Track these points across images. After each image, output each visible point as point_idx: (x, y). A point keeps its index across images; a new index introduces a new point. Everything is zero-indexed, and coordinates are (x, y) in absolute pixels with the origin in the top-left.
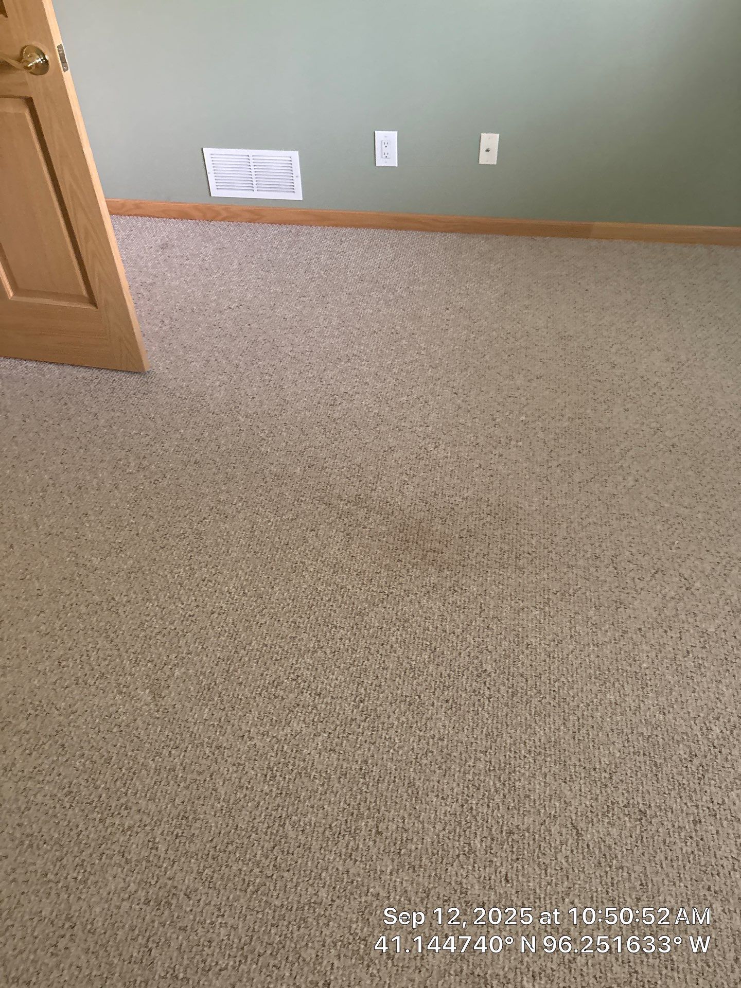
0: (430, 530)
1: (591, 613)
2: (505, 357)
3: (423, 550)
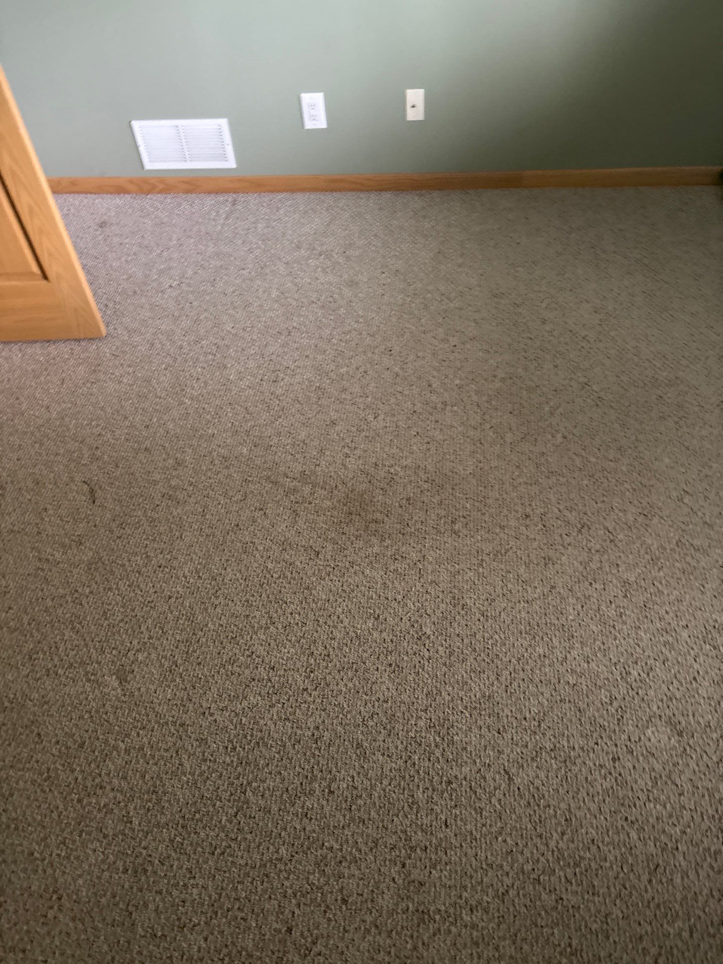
0: (371, 501)
1: (522, 570)
2: (441, 320)
3: (366, 522)
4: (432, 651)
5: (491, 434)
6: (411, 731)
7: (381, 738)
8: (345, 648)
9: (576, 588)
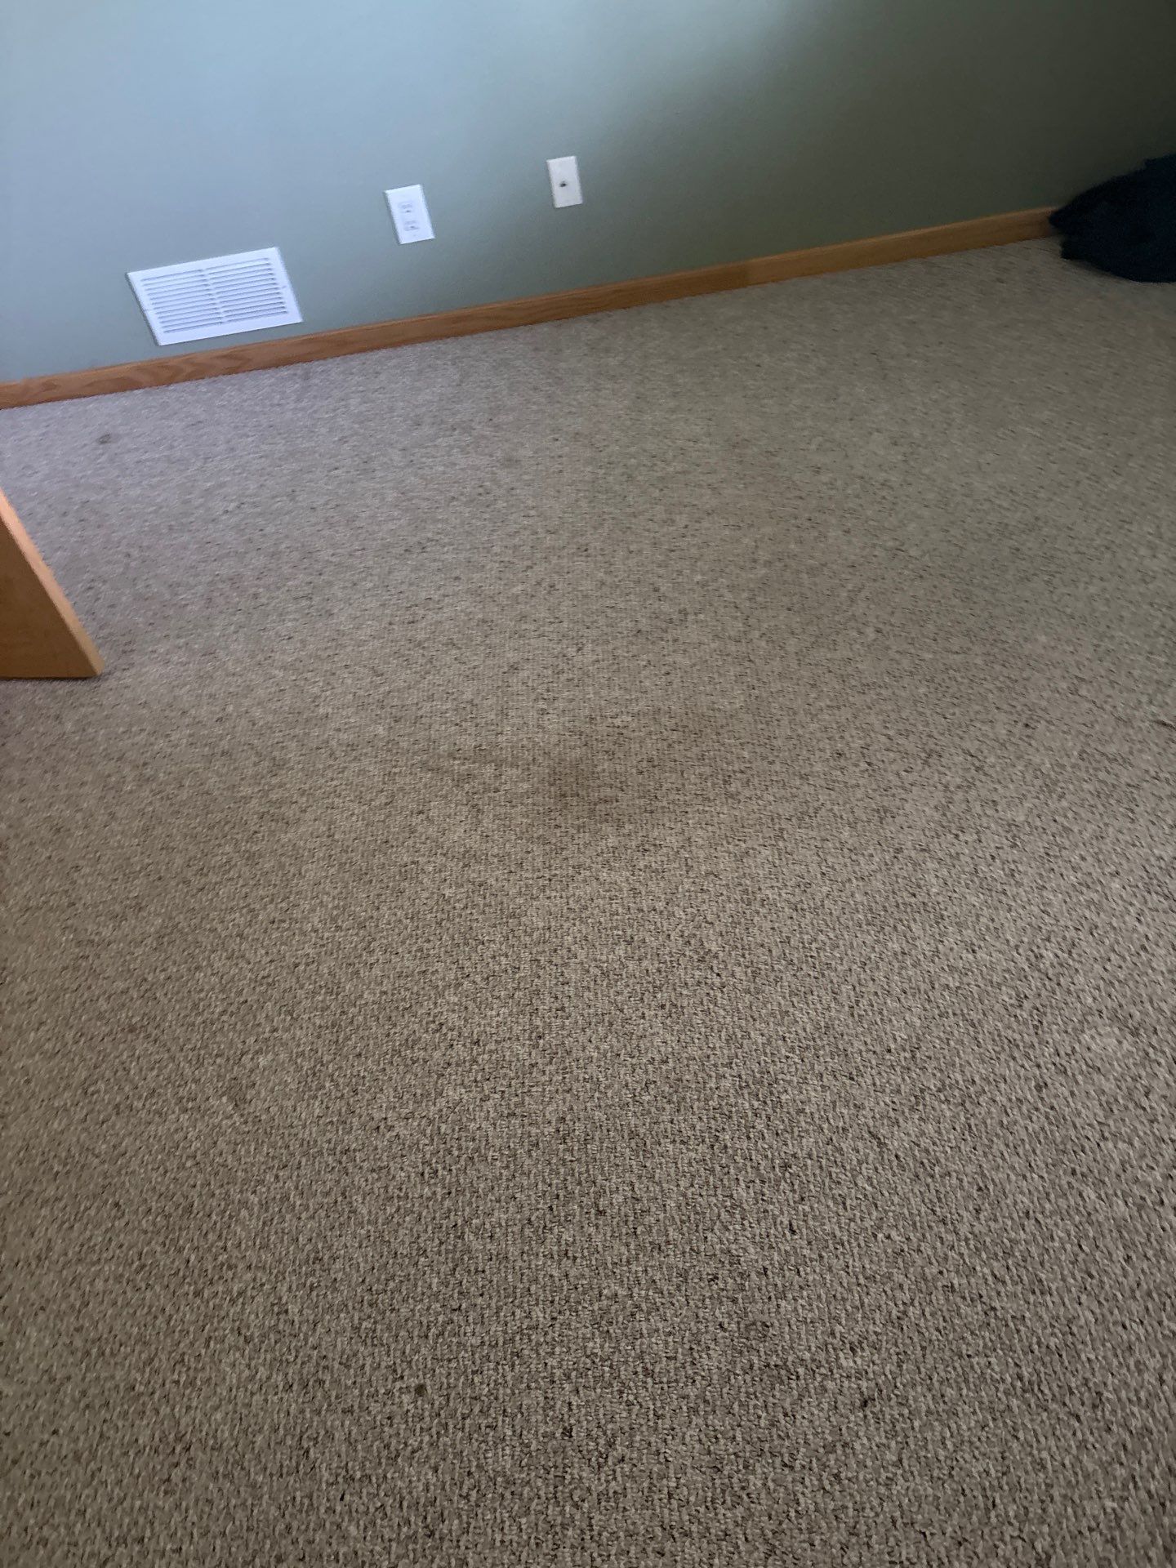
0: (593, 773)
1: (846, 833)
2: (657, 493)
3: (589, 804)
4: (724, 974)
5: (763, 644)
7: (666, 1118)
8: (586, 994)
9: (933, 847)
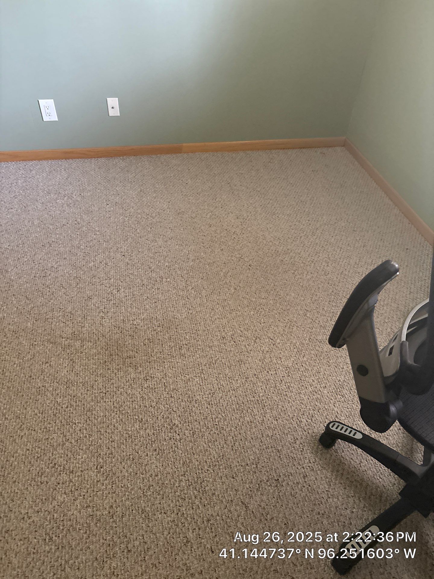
0: (124, 345)
1: (227, 372)
3: (123, 359)
6: (177, 491)
8: (122, 446)
9: (260, 376)
